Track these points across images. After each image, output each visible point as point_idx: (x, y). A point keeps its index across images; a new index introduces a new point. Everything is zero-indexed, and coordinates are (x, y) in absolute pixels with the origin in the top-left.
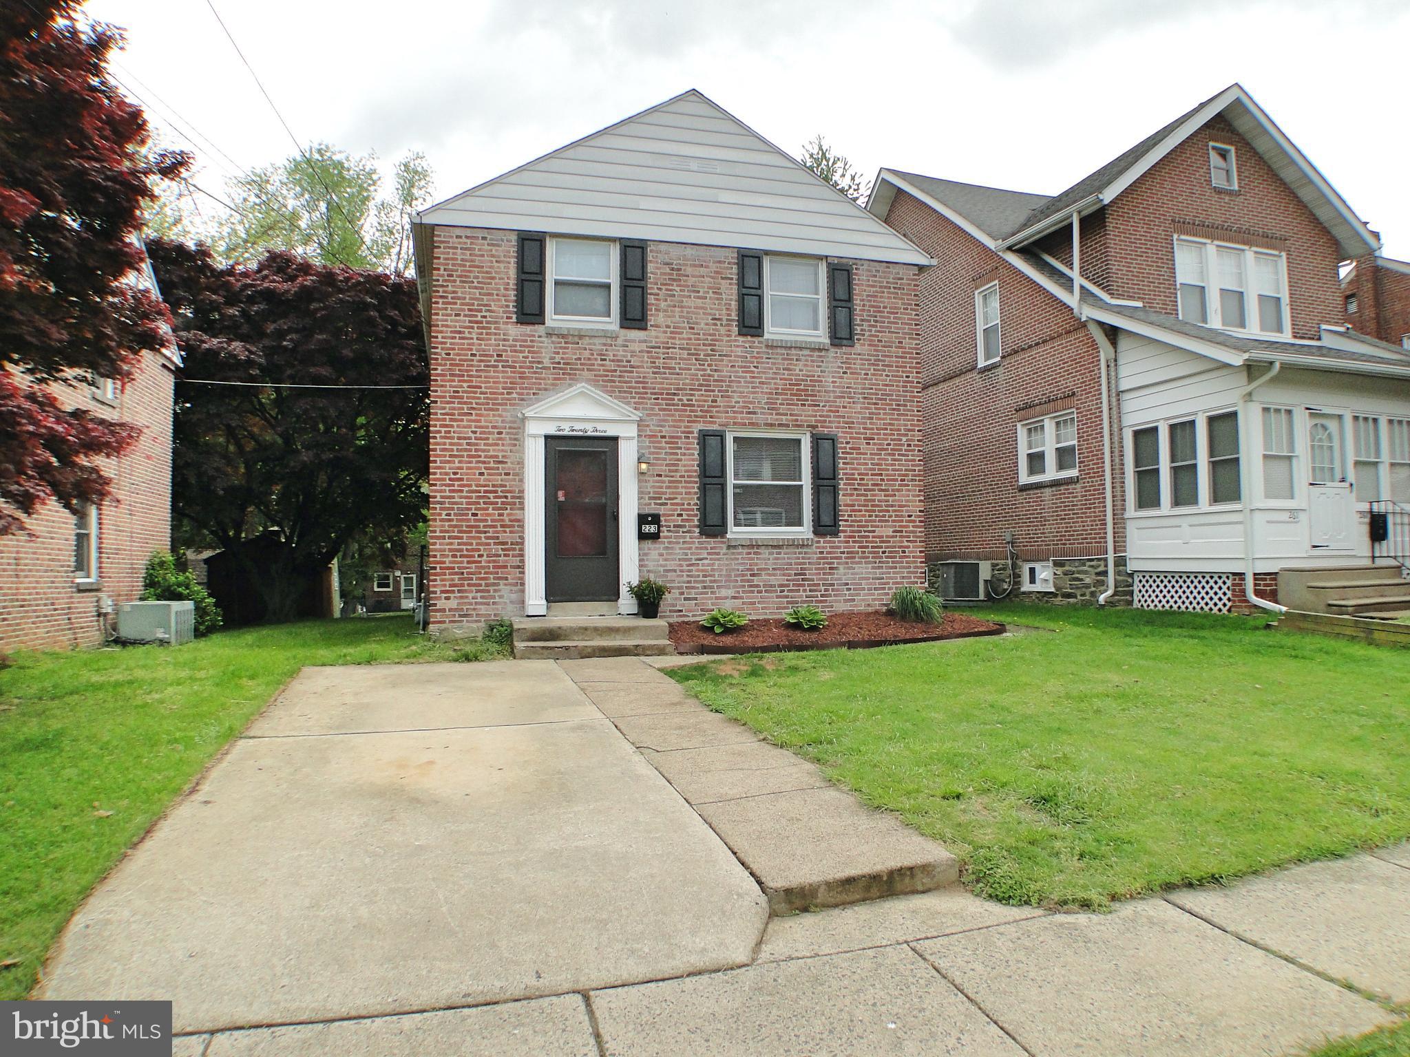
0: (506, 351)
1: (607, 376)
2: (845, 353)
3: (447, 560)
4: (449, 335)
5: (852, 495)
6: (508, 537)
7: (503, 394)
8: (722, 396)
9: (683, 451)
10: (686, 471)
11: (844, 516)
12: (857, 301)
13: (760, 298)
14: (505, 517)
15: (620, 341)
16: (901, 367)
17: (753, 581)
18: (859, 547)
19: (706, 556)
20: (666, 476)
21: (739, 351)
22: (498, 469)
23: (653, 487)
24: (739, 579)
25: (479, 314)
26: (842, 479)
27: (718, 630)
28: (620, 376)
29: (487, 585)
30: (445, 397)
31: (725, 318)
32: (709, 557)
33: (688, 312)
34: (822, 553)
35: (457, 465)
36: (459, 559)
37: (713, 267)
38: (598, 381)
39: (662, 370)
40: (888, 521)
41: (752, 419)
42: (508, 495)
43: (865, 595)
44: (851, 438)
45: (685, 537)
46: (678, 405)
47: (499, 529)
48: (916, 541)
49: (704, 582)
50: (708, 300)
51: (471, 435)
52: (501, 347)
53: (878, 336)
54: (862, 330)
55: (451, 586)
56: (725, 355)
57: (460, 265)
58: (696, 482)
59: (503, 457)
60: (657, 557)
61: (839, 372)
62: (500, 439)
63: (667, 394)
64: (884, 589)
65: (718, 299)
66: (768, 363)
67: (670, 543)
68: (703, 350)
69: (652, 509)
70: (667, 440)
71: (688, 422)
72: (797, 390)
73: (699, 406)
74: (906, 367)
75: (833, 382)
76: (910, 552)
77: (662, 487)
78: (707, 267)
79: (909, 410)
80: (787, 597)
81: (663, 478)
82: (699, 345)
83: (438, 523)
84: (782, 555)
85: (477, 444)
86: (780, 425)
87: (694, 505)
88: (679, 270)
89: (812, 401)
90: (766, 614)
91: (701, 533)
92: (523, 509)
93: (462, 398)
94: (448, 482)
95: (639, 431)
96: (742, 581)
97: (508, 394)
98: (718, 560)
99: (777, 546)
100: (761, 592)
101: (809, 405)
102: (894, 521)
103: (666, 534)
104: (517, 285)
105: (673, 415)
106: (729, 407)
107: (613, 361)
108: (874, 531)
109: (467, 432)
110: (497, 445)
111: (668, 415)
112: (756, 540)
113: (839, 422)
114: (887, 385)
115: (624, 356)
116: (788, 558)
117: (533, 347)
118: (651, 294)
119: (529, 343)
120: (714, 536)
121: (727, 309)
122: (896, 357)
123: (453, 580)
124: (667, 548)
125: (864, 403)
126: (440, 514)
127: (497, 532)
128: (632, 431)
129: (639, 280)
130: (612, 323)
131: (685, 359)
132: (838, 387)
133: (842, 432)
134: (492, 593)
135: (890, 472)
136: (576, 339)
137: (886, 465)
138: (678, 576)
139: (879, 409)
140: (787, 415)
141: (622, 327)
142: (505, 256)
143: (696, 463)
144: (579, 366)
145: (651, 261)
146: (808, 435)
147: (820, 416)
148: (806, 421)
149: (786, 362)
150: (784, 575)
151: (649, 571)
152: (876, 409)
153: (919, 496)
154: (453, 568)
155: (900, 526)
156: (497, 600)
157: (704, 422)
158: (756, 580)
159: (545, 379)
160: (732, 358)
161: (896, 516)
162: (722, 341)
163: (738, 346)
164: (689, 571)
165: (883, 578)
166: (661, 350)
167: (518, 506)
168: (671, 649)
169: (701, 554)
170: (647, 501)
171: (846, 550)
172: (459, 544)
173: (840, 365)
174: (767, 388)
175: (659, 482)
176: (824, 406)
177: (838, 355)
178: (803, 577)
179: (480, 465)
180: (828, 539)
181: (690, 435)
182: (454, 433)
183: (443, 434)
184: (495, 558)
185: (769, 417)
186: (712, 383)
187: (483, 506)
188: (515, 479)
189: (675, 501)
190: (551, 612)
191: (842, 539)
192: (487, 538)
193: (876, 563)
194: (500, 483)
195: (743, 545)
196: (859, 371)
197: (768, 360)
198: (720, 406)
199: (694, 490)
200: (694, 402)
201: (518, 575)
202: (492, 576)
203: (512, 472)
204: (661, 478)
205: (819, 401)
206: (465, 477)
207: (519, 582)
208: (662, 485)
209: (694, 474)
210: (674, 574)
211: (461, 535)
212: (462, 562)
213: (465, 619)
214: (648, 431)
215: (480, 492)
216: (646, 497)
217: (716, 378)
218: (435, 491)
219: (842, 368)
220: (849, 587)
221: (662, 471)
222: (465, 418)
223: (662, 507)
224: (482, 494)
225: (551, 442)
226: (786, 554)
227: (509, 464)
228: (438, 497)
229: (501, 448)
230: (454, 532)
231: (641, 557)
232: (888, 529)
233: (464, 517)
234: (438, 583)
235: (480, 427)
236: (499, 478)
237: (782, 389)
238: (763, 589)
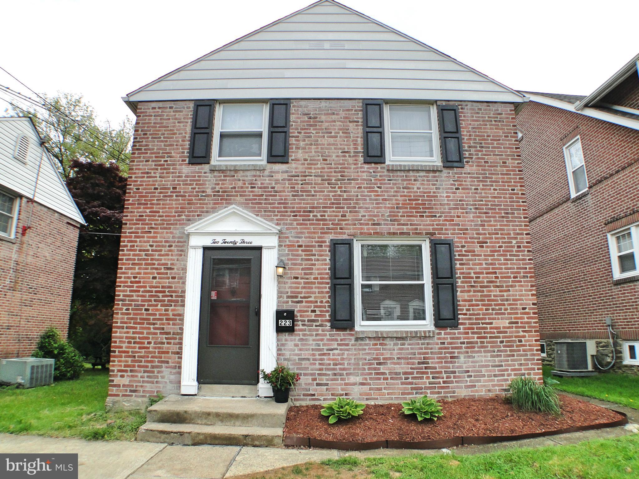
0: (180, 185)
1: (255, 199)
2: (456, 173)
3: (124, 345)
4: (140, 175)
5: (469, 291)
6: (171, 328)
7: (175, 216)
8: (350, 212)
9: (317, 257)
10: (319, 274)
11: (462, 310)
12: (464, 132)
13: (381, 134)
14: (170, 313)
15: (267, 173)
16: (506, 182)
17: (379, 369)
18: (478, 338)
19: (336, 346)
20: (302, 278)
21: (365, 176)
22: (167, 273)
23: (291, 287)
24: (366, 367)
25: (163, 159)
26: (459, 278)
28: (266, 199)
29: (153, 367)
30: (133, 220)
31: (352, 151)
32: (339, 347)
33: (322, 149)
34: (444, 343)
35: (137, 271)
36: (133, 345)
37: (342, 114)
38: (248, 204)
39: (300, 193)
40: (504, 314)
41: (376, 229)
42: (174, 294)
43: (485, 381)
44: (466, 242)
45: (317, 330)
46: (313, 220)
47: (165, 321)
48: (531, 331)
49: (334, 369)
50: (338, 139)
51: (149, 248)
52: (176, 182)
53: (484, 159)
54: (470, 154)
55: (125, 366)
56: (353, 180)
57: (153, 127)
58: (328, 283)
59: (171, 264)
60: (293, 347)
61: (452, 189)
62: (170, 251)
63: (304, 212)
64: (503, 375)
65: (347, 137)
66: (390, 184)
67: (304, 335)
68: (334, 176)
69: (289, 306)
70: (303, 248)
71: (322, 233)
72: (416, 204)
73: (330, 220)
74: (511, 182)
75: (447, 197)
76: (526, 341)
77: (298, 288)
78: (337, 114)
79: (516, 217)
80: (411, 383)
81: (299, 280)
82: (331, 172)
83: (120, 316)
84: (406, 346)
85: (152, 255)
86: (402, 233)
87: (326, 302)
88: (316, 118)
89: (429, 212)
90: (392, 399)
91: (332, 327)
92: (184, 306)
93: (145, 220)
94: (129, 284)
95: (280, 242)
96: (369, 369)
97: (179, 216)
98: (347, 350)
99: (401, 338)
100: (387, 379)
101: (427, 216)
102: (509, 314)
103: (301, 327)
104: (191, 137)
105: (308, 229)
106: (357, 220)
107: (261, 188)
108: (491, 323)
109: (146, 246)
110: (168, 255)
111: (305, 228)
112: (382, 333)
113: (454, 230)
114: (495, 197)
115: (269, 184)
116: (412, 349)
117: (200, 181)
118: (293, 137)
119: (197, 178)
120: (344, 329)
121: (355, 144)
122: (502, 174)
123: (127, 361)
124: (302, 340)
125: (476, 213)
126: (121, 309)
127: (163, 324)
128: (273, 241)
129: (284, 127)
130: (262, 160)
131: (320, 184)
132: (451, 200)
133: (458, 238)
134: (156, 374)
135: (504, 270)
136: (233, 173)
137: (499, 264)
138: (311, 364)
139: (490, 217)
140: (407, 225)
141: (268, 162)
142: (184, 119)
143: (328, 267)
144: (234, 193)
145: (293, 114)
146: (428, 241)
147: (437, 225)
148: (425, 229)
149: (405, 183)
150: (408, 364)
151: (285, 359)
152: (486, 217)
153: (531, 290)
154: (128, 352)
155: (515, 318)
156: (160, 379)
157: (335, 233)
158: (382, 369)
159: (207, 204)
160: (359, 181)
161: (511, 309)
162: (350, 168)
163: (363, 172)
164: (321, 360)
165: (502, 366)
166: (300, 178)
167: (180, 303)
169: (331, 345)
170: (285, 299)
171: (466, 340)
172: (134, 333)
173: (453, 182)
174: (389, 204)
175: (296, 283)
176: (440, 217)
177: (451, 174)
178: (426, 365)
179: (154, 271)
180: (448, 331)
181: (323, 244)
182: (137, 246)
183: (129, 248)
184: (160, 345)
185: (392, 227)
186: (342, 202)
187: (153, 303)
188: (179, 282)
189: (309, 299)
190: (201, 393)
191: (462, 331)
192: (155, 329)
193: (494, 352)
194: (167, 284)
195: (369, 338)
196: (469, 187)
197: (389, 182)
198: (348, 220)
199: (326, 290)
200: (326, 217)
201: (177, 360)
202: (156, 360)
203: (177, 276)
204: (297, 280)
205: (436, 212)
206: (142, 280)
207: (177, 365)
208: (298, 285)
209: (326, 276)
210: (308, 362)
211: (136, 326)
212: (135, 348)
213: (134, 394)
214: (287, 242)
215: (152, 292)
216: (285, 296)
217: (345, 197)
218: (120, 291)
219: (455, 185)
220: (470, 374)
221: (298, 274)
222: (145, 235)
223: (298, 305)
224: (154, 294)
225: (207, 252)
226: (409, 345)
227: (175, 270)
228: (121, 296)
229: (170, 257)
230: (130, 323)
231: (279, 347)
232: (505, 320)
233: (139, 312)
234: (116, 363)
235: (156, 242)
236: (167, 281)
237: (402, 204)
238: (389, 377)
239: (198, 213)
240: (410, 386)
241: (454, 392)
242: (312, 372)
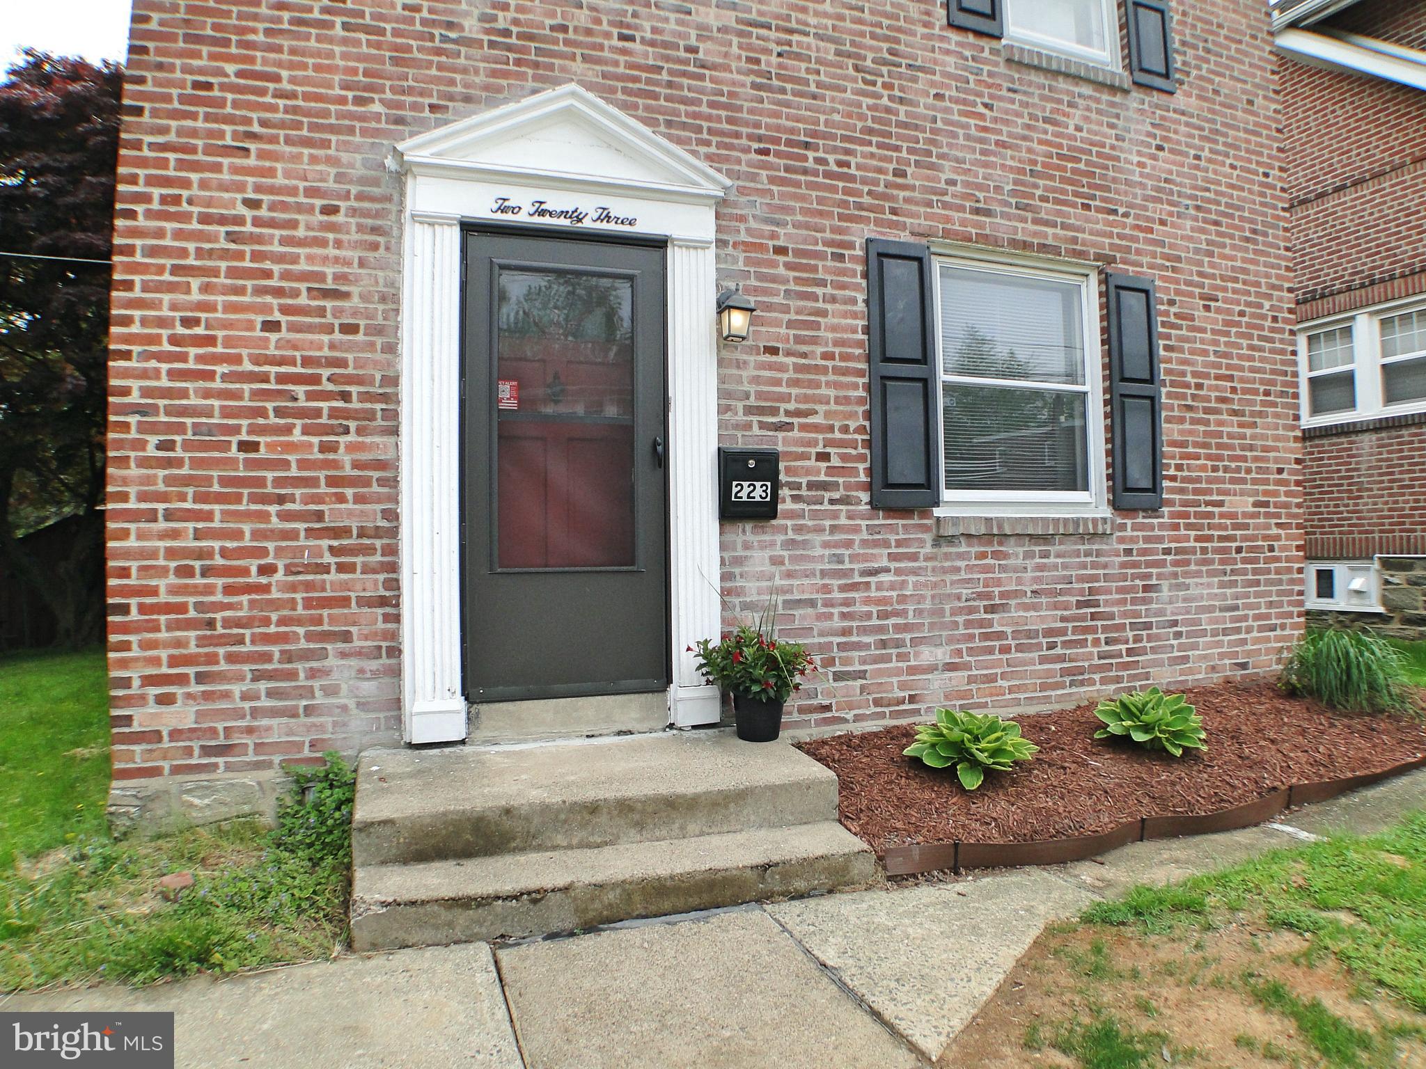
1: (635, 79)
2: (1157, 106)
3: (162, 584)
5: (1181, 420)
6: (350, 513)
7: (342, 100)
8: (917, 164)
9: (829, 290)
10: (836, 343)
11: (1169, 467)
14: (344, 457)
16: (1254, 152)
17: (991, 623)
18: (1198, 539)
19: (884, 563)
20: (789, 354)
21: (951, 64)
22: (321, 312)
23: (756, 380)
24: (960, 619)
26: (1165, 383)
27: (971, 781)
28: (670, 85)
29: (288, 657)
30: (167, 98)
32: (893, 565)
34: (1130, 552)
35: (196, 296)
36: (198, 580)
39: (775, 82)
40: (1245, 481)
41: (983, 226)
42: (354, 389)
43: (1209, 646)
44: (1177, 292)
45: (835, 515)
46: (815, 173)
47: (323, 489)
48: (1290, 526)
49: (881, 629)
51: (242, 210)
53: (1212, 82)
54: (1184, 63)
55: (174, 661)
56: (919, 68)
58: (860, 373)
59: (337, 277)
60: (767, 568)
61: (1149, 145)
62: (332, 227)
63: (789, 143)
64: (1239, 630)
66: (1013, 101)
67: (799, 529)
68: (870, 49)
69: (754, 439)
70: (790, 258)
71: (841, 217)
72: (1073, 171)
73: (864, 181)
74: (1262, 154)
75: (1139, 164)
76: (1280, 549)
77: (778, 382)
79: (1271, 245)
80: (1061, 658)
81: (780, 358)
82: (863, 34)
83: (134, 471)
84: (1052, 560)
85: (259, 239)
86: (1042, 248)
87: (857, 431)
89: (1102, 199)
91: (875, 504)
92: (395, 431)
93: (221, 103)
94: (166, 347)
95: (719, 229)
96: (968, 624)
97: (359, 101)
98: (915, 572)
99: (1042, 537)
100: (1008, 650)
101: (1098, 210)
102: (1254, 482)
103: (791, 505)
105: (803, 198)
106: (934, 191)
107: (652, 44)
108: (1222, 504)
109: (233, 203)
110: (323, 243)
111: (795, 197)
112: (1000, 521)
113: (1154, 256)
114: (1233, 186)
115: (680, 35)
116: (1065, 567)
120: (906, 511)
122: (1245, 131)
123: (179, 643)
124: (792, 543)
125: (1196, 219)
126: (140, 445)
127: (319, 499)
128: (701, 224)
131: (831, 64)
132: (1148, 176)
133: (1162, 278)
134: (302, 681)
135: (1247, 374)
137: (1239, 357)
138: (820, 617)
139: (1223, 235)
140: (1054, 225)
143: (861, 323)
144: (562, 48)
146: (1094, 278)
147: (1119, 236)
148: (1094, 245)
149: (1049, 106)
150: (1056, 607)
151: (746, 606)
152: (1217, 234)
154: (182, 608)
155: (1264, 493)
156: (319, 699)
157: (878, 222)
158: (998, 623)
159: (465, 71)
160: (937, 78)
161: (1258, 470)
162: (913, 34)
163: (947, 52)
164: (847, 603)
165: (1237, 608)
166: (773, 35)
167: (380, 422)
168: (865, 866)
169: (873, 557)
170: (741, 417)
171: (1173, 545)
172: (198, 535)
173: (1150, 128)
174: (1012, 158)
175: (771, 367)
176: (1126, 215)
177: (1146, 107)
178: (1093, 610)
179: (269, 299)
180: (1140, 520)
181: (846, 252)
182: (190, 202)
183: (156, 206)
184: (310, 577)
185: (1020, 225)
186: (894, 130)
187: (273, 420)
188: (372, 344)
189: (810, 420)
190: (479, 735)
191: (1166, 520)
192: (285, 516)
193: (1225, 574)
194: (326, 352)
195: (969, 536)
196: (1184, 149)
197: (1011, 95)
198: (913, 188)
199: (856, 394)
200: (853, 171)
201: (381, 625)
202: (301, 631)
203: (362, 323)
204: (774, 358)
205: (1115, 202)
206: (220, 334)
207: (384, 644)
208: (779, 375)
209: (858, 351)
210: (810, 610)
211: (206, 507)
212: (209, 590)
213: (220, 760)
214: (743, 232)
215: (265, 378)
216: (740, 406)
217: (902, 117)
218: (126, 374)
219: (1155, 136)
220: (1178, 629)
221: (778, 338)
222: (226, 161)
223: (780, 435)
224: (272, 386)
225: (476, 240)
226: (1058, 556)
227: (355, 301)
228: (135, 393)
229: (331, 251)
230: (182, 498)
231: (727, 569)
232: (1246, 498)
233: (216, 454)
234: (135, 652)
235: (272, 190)
236: (326, 338)
237: (1044, 165)
238: (1013, 643)
239: (434, 101)
240: (1058, 666)
241: (1147, 676)
242: (822, 640)
